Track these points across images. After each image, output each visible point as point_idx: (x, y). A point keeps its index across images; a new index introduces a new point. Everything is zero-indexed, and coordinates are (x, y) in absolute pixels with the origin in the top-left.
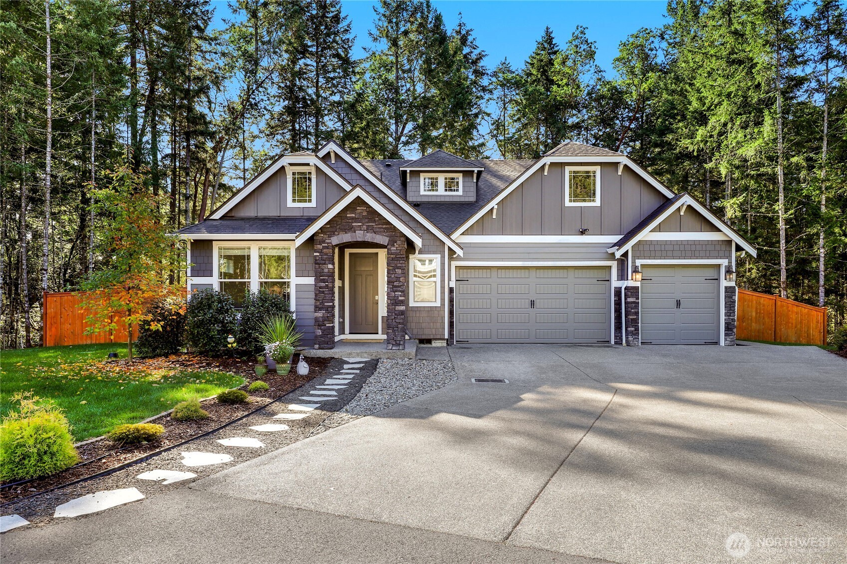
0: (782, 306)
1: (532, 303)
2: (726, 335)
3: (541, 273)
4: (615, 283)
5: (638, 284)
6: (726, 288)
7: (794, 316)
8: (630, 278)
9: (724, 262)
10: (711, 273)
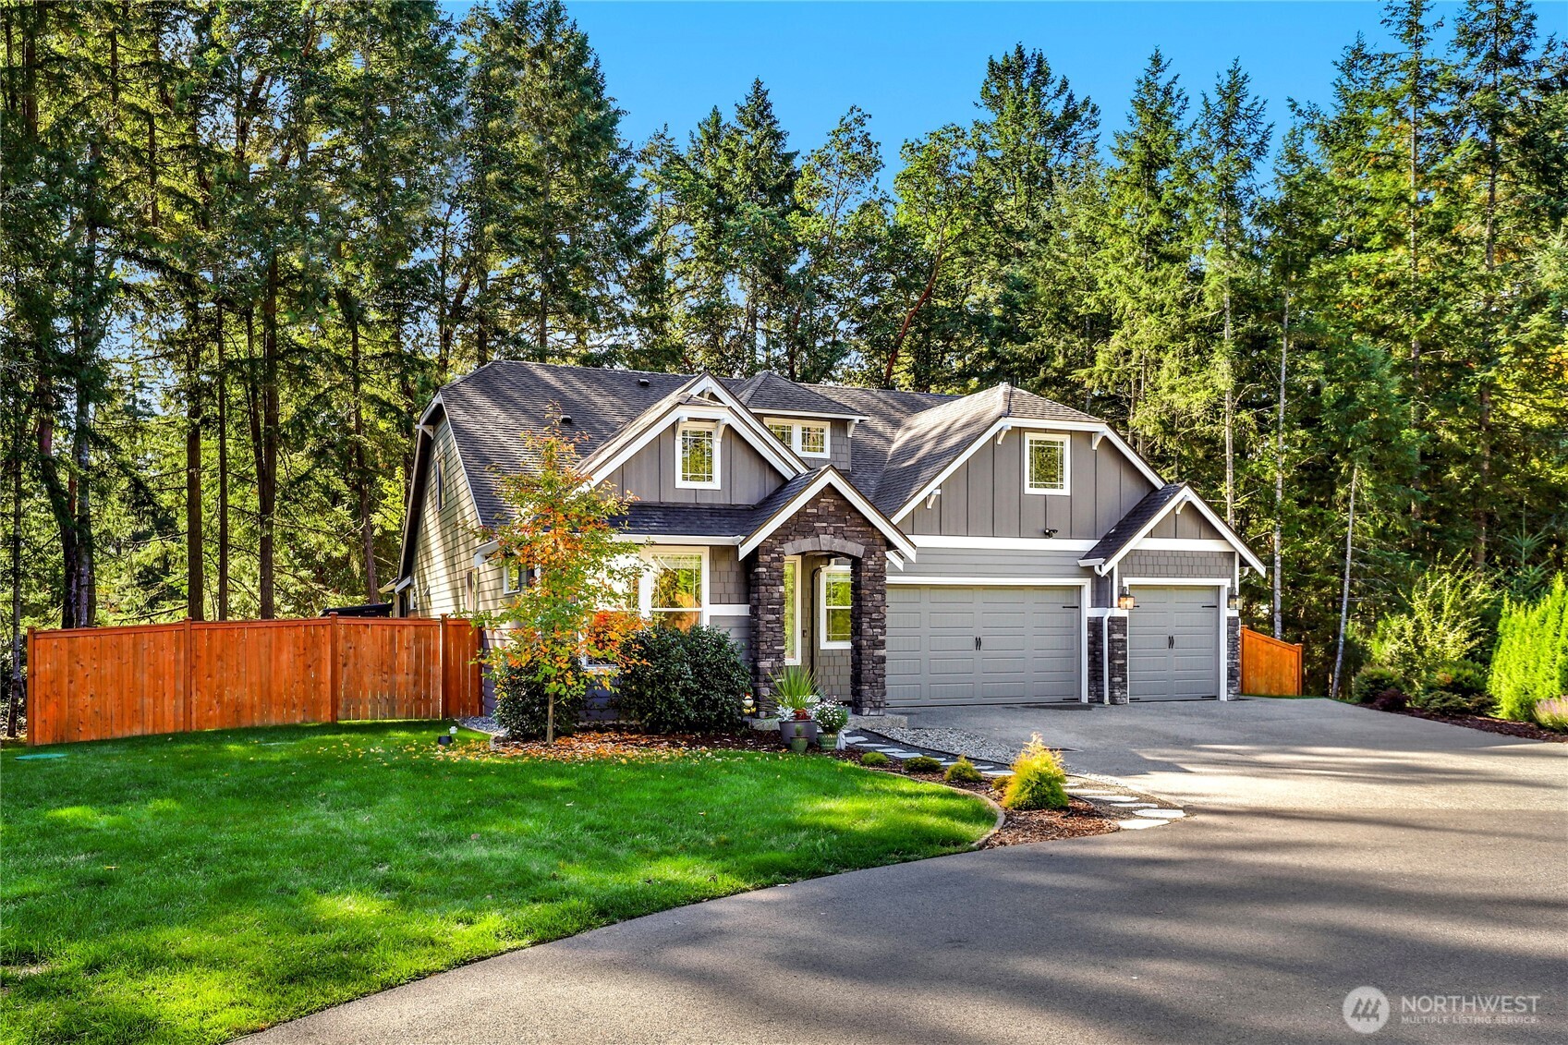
0: (1251, 643)
1: (978, 642)
2: (1229, 685)
3: (989, 595)
4: (1089, 612)
5: (1125, 613)
6: (1229, 619)
7: (1263, 658)
8: (1115, 604)
9: (1226, 583)
10: (1208, 598)
